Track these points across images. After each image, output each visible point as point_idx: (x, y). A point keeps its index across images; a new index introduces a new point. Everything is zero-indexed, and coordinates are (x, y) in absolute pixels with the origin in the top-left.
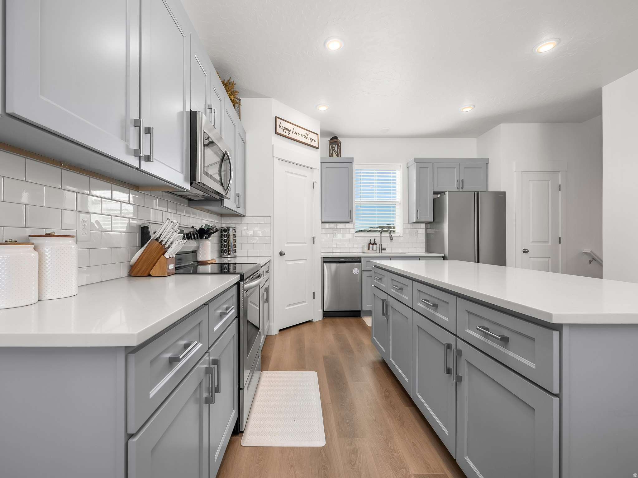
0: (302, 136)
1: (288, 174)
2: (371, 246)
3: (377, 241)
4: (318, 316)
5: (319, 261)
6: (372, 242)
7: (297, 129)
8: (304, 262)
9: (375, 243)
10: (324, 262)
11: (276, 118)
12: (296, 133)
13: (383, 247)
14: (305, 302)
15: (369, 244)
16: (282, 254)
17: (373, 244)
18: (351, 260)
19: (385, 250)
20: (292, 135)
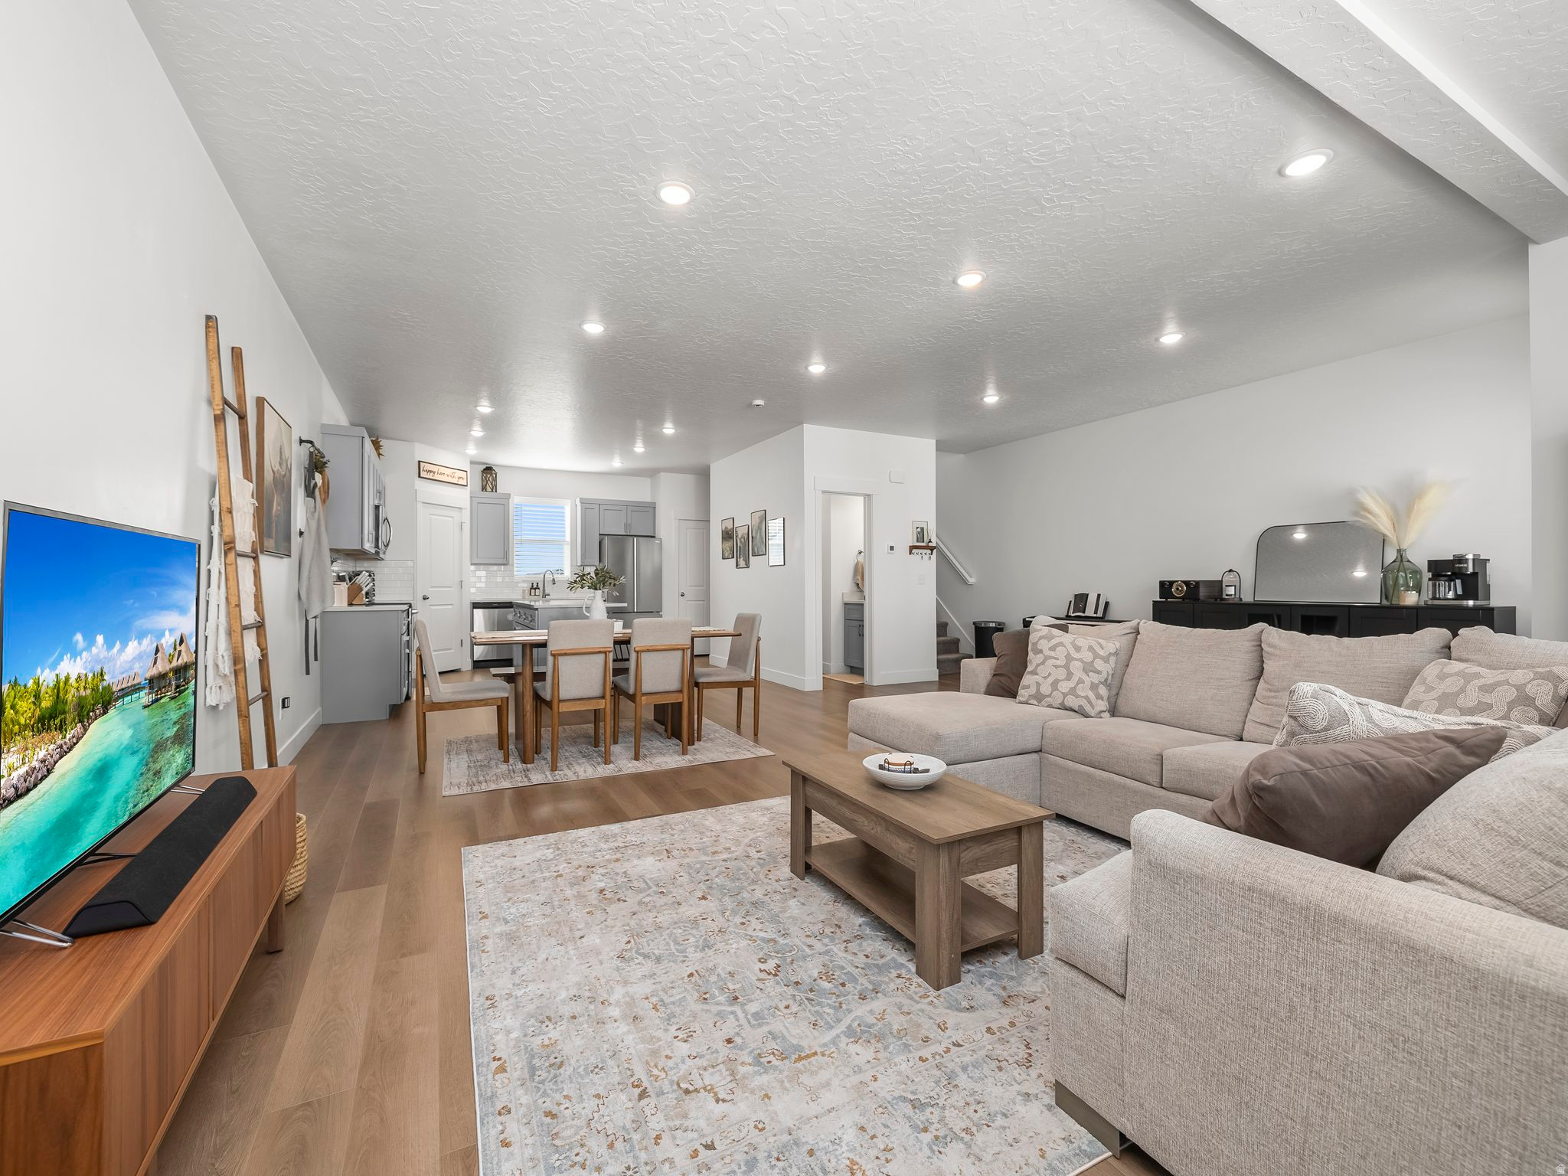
0: (448, 476)
1: (432, 516)
2: (533, 591)
3: (540, 586)
4: (467, 666)
5: (468, 607)
6: (535, 586)
7: (442, 470)
8: (450, 607)
9: (538, 588)
10: (474, 607)
11: (419, 462)
12: (441, 474)
13: (547, 592)
14: (450, 649)
15: (531, 589)
16: (425, 598)
17: (535, 589)
18: (505, 605)
19: (549, 595)
20: (437, 477)
